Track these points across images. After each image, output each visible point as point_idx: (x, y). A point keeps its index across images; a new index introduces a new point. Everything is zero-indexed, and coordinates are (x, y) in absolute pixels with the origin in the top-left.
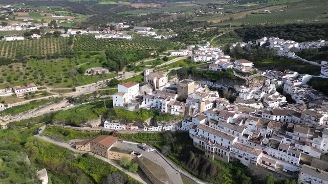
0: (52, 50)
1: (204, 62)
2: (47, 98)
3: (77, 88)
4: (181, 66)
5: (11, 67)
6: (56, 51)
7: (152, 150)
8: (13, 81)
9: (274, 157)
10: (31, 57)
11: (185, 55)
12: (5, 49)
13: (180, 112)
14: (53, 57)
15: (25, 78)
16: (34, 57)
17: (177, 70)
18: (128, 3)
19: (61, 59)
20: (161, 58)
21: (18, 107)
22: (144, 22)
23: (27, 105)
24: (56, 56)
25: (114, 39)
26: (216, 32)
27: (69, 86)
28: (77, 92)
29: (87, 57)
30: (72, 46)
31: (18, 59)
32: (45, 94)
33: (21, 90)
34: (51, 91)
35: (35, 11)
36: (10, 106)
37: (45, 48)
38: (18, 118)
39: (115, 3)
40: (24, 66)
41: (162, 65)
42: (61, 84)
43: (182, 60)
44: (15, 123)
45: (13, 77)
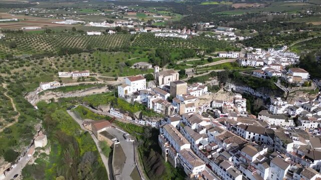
0: (116, 44)
1: (252, 67)
2: (93, 83)
3: (119, 78)
4: (224, 68)
5: (80, 56)
6: (118, 45)
7: (131, 141)
8: (76, 66)
9: (216, 174)
10: (97, 49)
11: (234, 57)
12: (82, 41)
13: (161, 111)
14: (113, 51)
15: (86, 65)
16: (100, 49)
17: (218, 73)
18: (229, 3)
19: (119, 52)
20: (205, 59)
21: (70, 87)
22: (232, 23)
23: (76, 86)
24: (116, 50)
25: (171, 37)
26: (305, 36)
27: (114, 76)
28: (118, 81)
29: (140, 53)
30: (133, 42)
31: (87, 50)
32: (93, 80)
33: (77, 74)
34: (99, 78)
35: (143, 11)
36: (64, 85)
37: (111, 43)
38: (67, 95)
39: (217, 3)
40: (90, 56)
41: (204, 65)
42: (110, 73)
43: (228, 63)
44: (63, 98)
45: (79, 63)
